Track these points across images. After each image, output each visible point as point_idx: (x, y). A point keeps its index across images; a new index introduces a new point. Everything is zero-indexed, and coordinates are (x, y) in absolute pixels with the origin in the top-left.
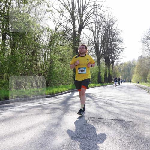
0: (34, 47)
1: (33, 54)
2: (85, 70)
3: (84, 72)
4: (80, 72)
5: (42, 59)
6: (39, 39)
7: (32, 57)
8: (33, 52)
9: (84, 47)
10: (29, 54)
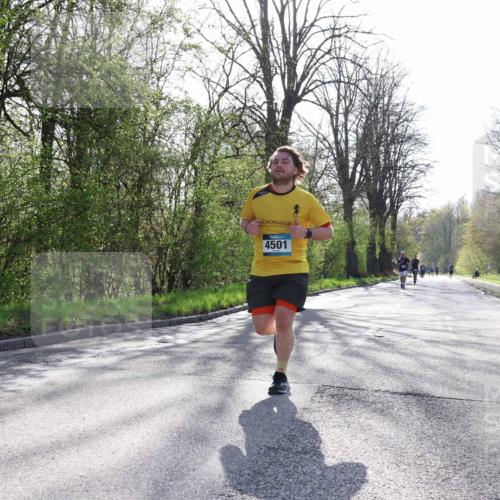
0: (142, 163)
1: (140, 187)
2: (285, 242)
3: (283, 250)
4: (270, 250)
5: (167, 201)
6: (156, 138)
7: (135, 194)
8: (140, 179)
9: (290, 158)
10: (126, 185)
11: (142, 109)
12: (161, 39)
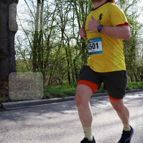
1: (132, 50)
6: (136, 35)
7: (131, 52)
8: (132, 48)
10: (128, 50)
11: (132, 27)
12: (136, 6)
